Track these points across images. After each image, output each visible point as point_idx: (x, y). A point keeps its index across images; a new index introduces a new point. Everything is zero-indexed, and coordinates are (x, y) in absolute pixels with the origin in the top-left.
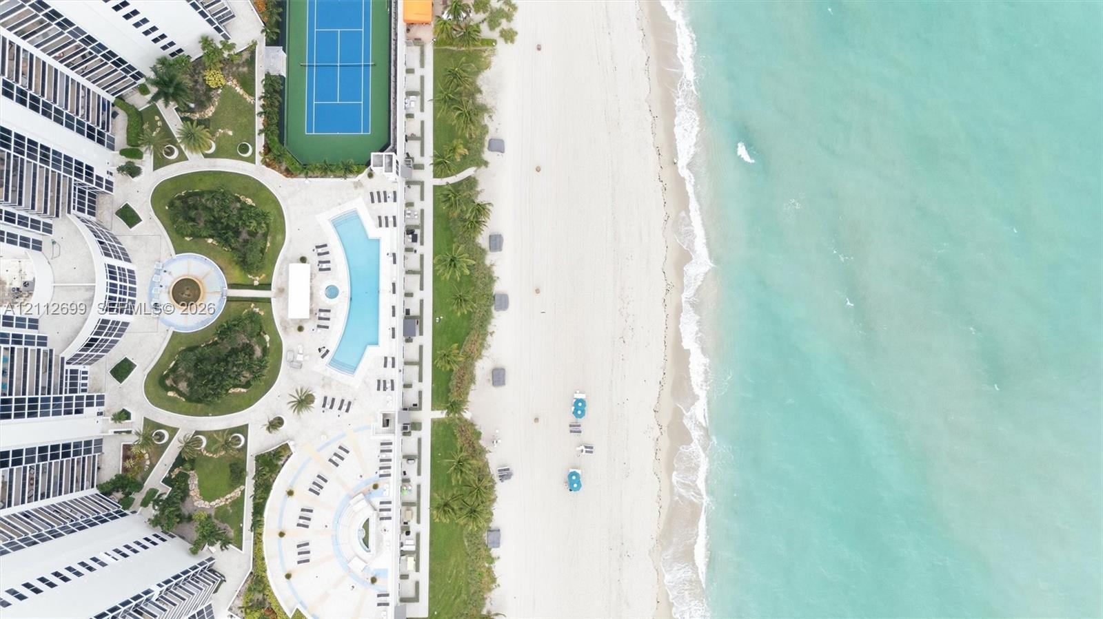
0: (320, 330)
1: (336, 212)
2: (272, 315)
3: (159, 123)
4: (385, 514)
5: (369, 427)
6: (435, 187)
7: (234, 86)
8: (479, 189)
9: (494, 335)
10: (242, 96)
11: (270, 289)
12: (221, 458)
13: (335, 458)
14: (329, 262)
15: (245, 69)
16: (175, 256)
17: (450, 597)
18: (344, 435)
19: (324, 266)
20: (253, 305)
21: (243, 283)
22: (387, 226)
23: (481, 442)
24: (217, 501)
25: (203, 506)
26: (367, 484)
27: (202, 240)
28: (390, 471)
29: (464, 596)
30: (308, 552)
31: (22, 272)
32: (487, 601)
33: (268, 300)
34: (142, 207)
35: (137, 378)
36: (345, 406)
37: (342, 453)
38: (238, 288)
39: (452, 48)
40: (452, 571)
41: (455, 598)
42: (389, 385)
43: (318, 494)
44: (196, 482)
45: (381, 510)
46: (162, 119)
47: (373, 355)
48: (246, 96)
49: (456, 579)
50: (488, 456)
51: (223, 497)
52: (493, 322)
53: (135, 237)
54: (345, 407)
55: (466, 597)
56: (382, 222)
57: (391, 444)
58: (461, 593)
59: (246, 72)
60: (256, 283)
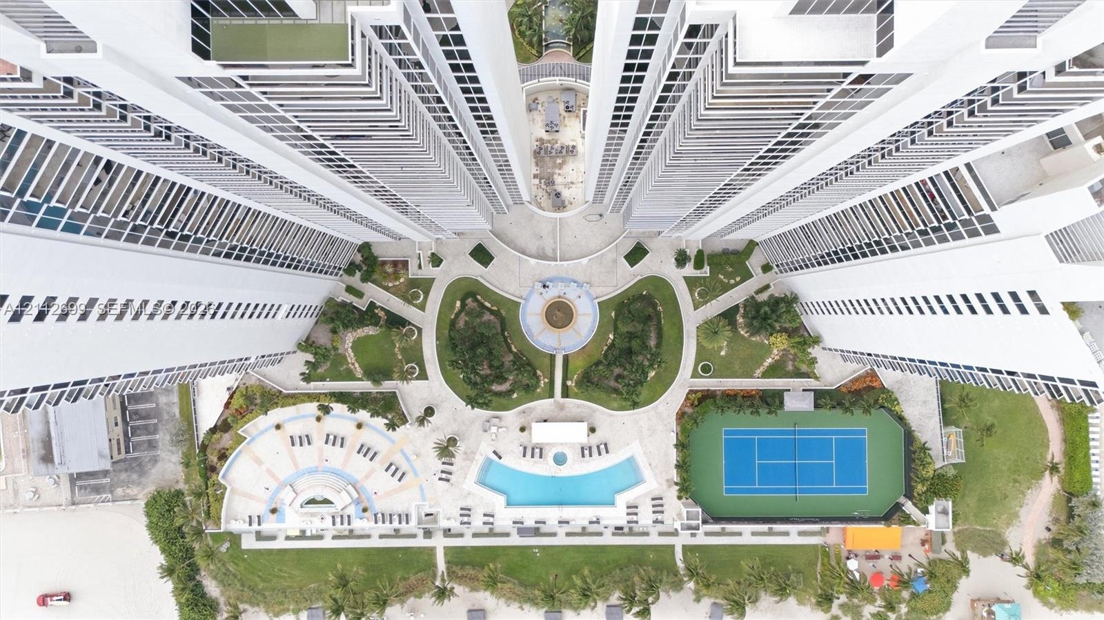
0: (521, 448)
1: (642, 462)
2: (537, 400)
3: (732, 281)
4: (338, 520)
5: (424, 499)
6: (673, 547)
7: (772, 356)
8: (671, 593)
9: (520, 610)
10: (761, 364)
11: (562, 397)
12: (395, 355)
13: (393, 468)
14: (591, 456)
15: (790, 368)
16: (596, 301)
17: (261, 571)
18: (416, 474)
19: (587, 452)
20: (547, 380)
21: (569, 370)
22: (628, 514)
23: (412, 598)
24: (352, 354)
25: (347, 342)
26: (368, 500)
27: (612, 329)
28: (380, 524)
29: (261, 585)
30: (301, 445)
31: (571, 185)
32: (256, 609)
33: (551, 395)
34: (646, 267)
35: (474, 270)
36: (446, 477)
37: (398, 475)
38: (563, 366)
39: (819, 564)
40: (285, 572)
41: (259, 576)
42: (466, 519)
43: (359, 452)
44: (371, 333)
45: (342, 516)
46: (737, 284)
47: (497, 502)
48: (762, 369)
49: (278, 577)
50: (398, 606)
51: (356, 360)
52: (533, 610)
53: (615, 261)
54: (444, 476)
55: (260, 587)
56: (632, 508)
57: (407, 523)
58: (265, 581)
59: (787, 369)
60: (569, 383)
